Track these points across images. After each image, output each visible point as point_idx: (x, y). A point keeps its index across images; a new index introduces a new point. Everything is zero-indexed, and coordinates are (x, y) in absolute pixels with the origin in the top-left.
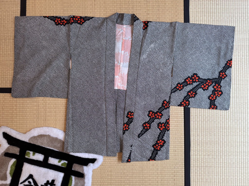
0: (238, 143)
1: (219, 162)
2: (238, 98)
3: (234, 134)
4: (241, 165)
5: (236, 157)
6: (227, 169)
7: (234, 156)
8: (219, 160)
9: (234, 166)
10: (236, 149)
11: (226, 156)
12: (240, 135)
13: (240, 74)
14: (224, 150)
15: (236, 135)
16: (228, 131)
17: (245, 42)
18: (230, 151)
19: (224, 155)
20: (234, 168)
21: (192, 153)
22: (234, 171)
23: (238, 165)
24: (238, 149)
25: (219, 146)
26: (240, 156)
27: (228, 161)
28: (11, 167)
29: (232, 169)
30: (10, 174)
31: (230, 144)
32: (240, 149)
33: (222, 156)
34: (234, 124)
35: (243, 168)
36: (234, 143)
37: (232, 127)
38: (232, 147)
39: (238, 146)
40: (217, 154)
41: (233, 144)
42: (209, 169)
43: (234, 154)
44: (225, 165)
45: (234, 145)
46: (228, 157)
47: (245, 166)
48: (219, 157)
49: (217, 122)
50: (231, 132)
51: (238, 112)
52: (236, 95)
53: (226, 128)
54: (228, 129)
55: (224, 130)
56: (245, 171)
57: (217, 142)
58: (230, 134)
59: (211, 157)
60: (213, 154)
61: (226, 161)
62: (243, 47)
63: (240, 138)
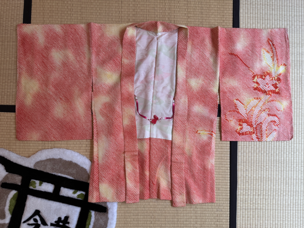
0: (295, 181)
3: (290, 170)
4: (298, 207)
5: (292, 198)
6: (280, 212)
7: (290, 196)
8: (272, 201)
9: (289, 209)
10: (292, 188)
11: (279, 196)
12: (297, 170)
13: (298, 96)
14: (277, 189)
15: (292, 170)
16: (282, 165)
18: (285, 189)
19: (277, 195)
20: (289, 211)
21: (239, 192)
22: (289, 214)
23: (294, 207)
24: (295, 187)
25: (272, 184)
26: (297, 196)
28: (11, 201)
29: (287, 212)
30: (9, 210)
32: (297, 188)
33: (275, 197)
34: (290, 157)
35: (300, 211)
37: (288, 160)
38: (287, 186)
39: (295, 184)
40: (270, 194)
41: (289, 181)
42: (259, 212)
43: (290, 194)
44: (278, 207)
45: (290, 183)
46: (282, 198)
48: (272, 198)
49: (270, 154)
50: (286, 166)
51: (295, 142)
53: (280, 161)
54: (283, 163)
55: (278, 165)
57: (270, 179)
58: (285, 169)
59: (262, 197)
60: (264, 194)
61: (279, 203)
63: (297, 174)
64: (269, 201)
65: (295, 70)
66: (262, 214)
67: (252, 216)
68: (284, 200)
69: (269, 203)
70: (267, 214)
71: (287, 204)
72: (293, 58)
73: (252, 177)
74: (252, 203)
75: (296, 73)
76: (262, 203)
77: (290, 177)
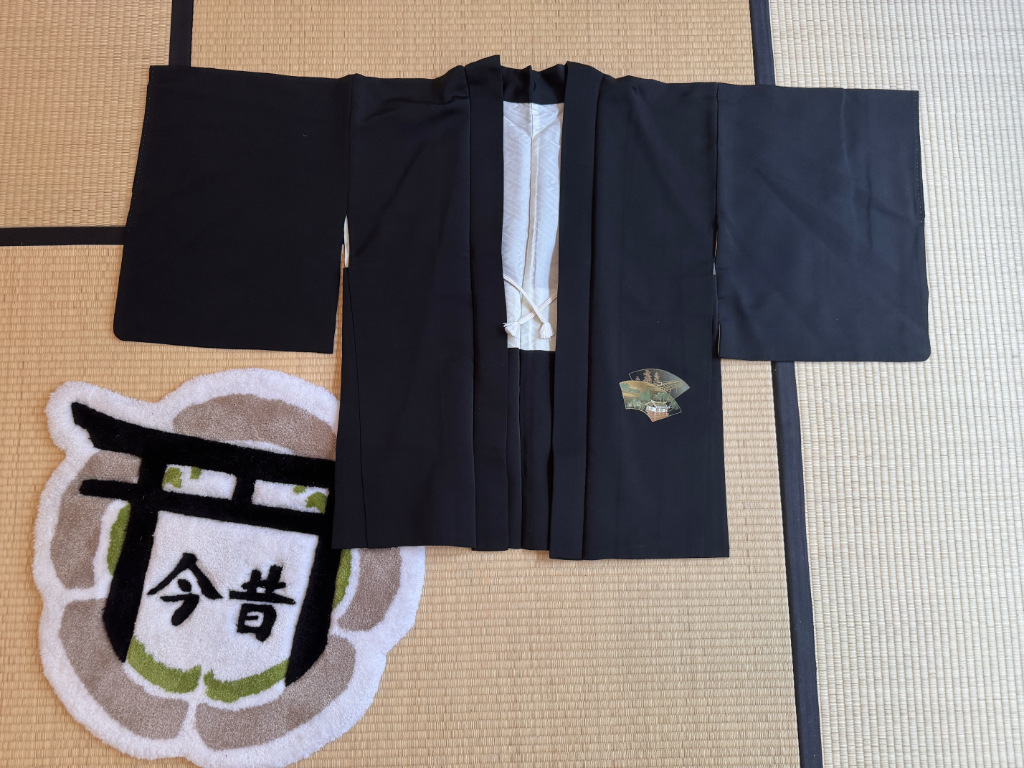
0: (970, 411)
1: (909, 482)
2: (953, 252)
4: (989, 491)
5: (968, 462)
7: (960, 458)
8: (908, 472)
9: (963, 494)
10: (965, 433)
11: (930, 459)
12: (975, 379)
13: (952, 171)
14: (921, 438)
15: (960, 379)
17: (962, 65)
18: (943, 438)
19: (922, 455)
20: (964, 503)
22: (965, 512)
24: (973, 431)
25: (904, 421)
26: (983, 456)
27: (938, 474)
29: (956, 504)
31: (941, 413)
32: (980, 432)
33: (915, 460)
34: (948, 342)
36: (956, 410)
38: (950, 427)
39: (972, 422)
40: (899, 453)
41: (952, 412)
42: (873, 509)
43: (959, 449)
44: (928, 491)
45: (957, 419)
46: (938, 463)
47: (1001, 494)
48: (908, 464)
50: (940, 369)
51: (958, 300)
52: (944, 241)
56: (1002, 513)
57: (896, 409)
59: (877, 464)
61: (931, 479)
62: (956, 79)
63: (976, 392)
64: (901, 473)
65: (934, 101)
66: (881, 513)
67: (851, 521)
68: (946, 469)
69: (901, 479)
70: (896, 515)
71: (954, 481)
72: (927, 67)
73: (843, 404)
74: (848, 480)
75: (939, 109)
76: (879, 480)
77: (955, 401)
